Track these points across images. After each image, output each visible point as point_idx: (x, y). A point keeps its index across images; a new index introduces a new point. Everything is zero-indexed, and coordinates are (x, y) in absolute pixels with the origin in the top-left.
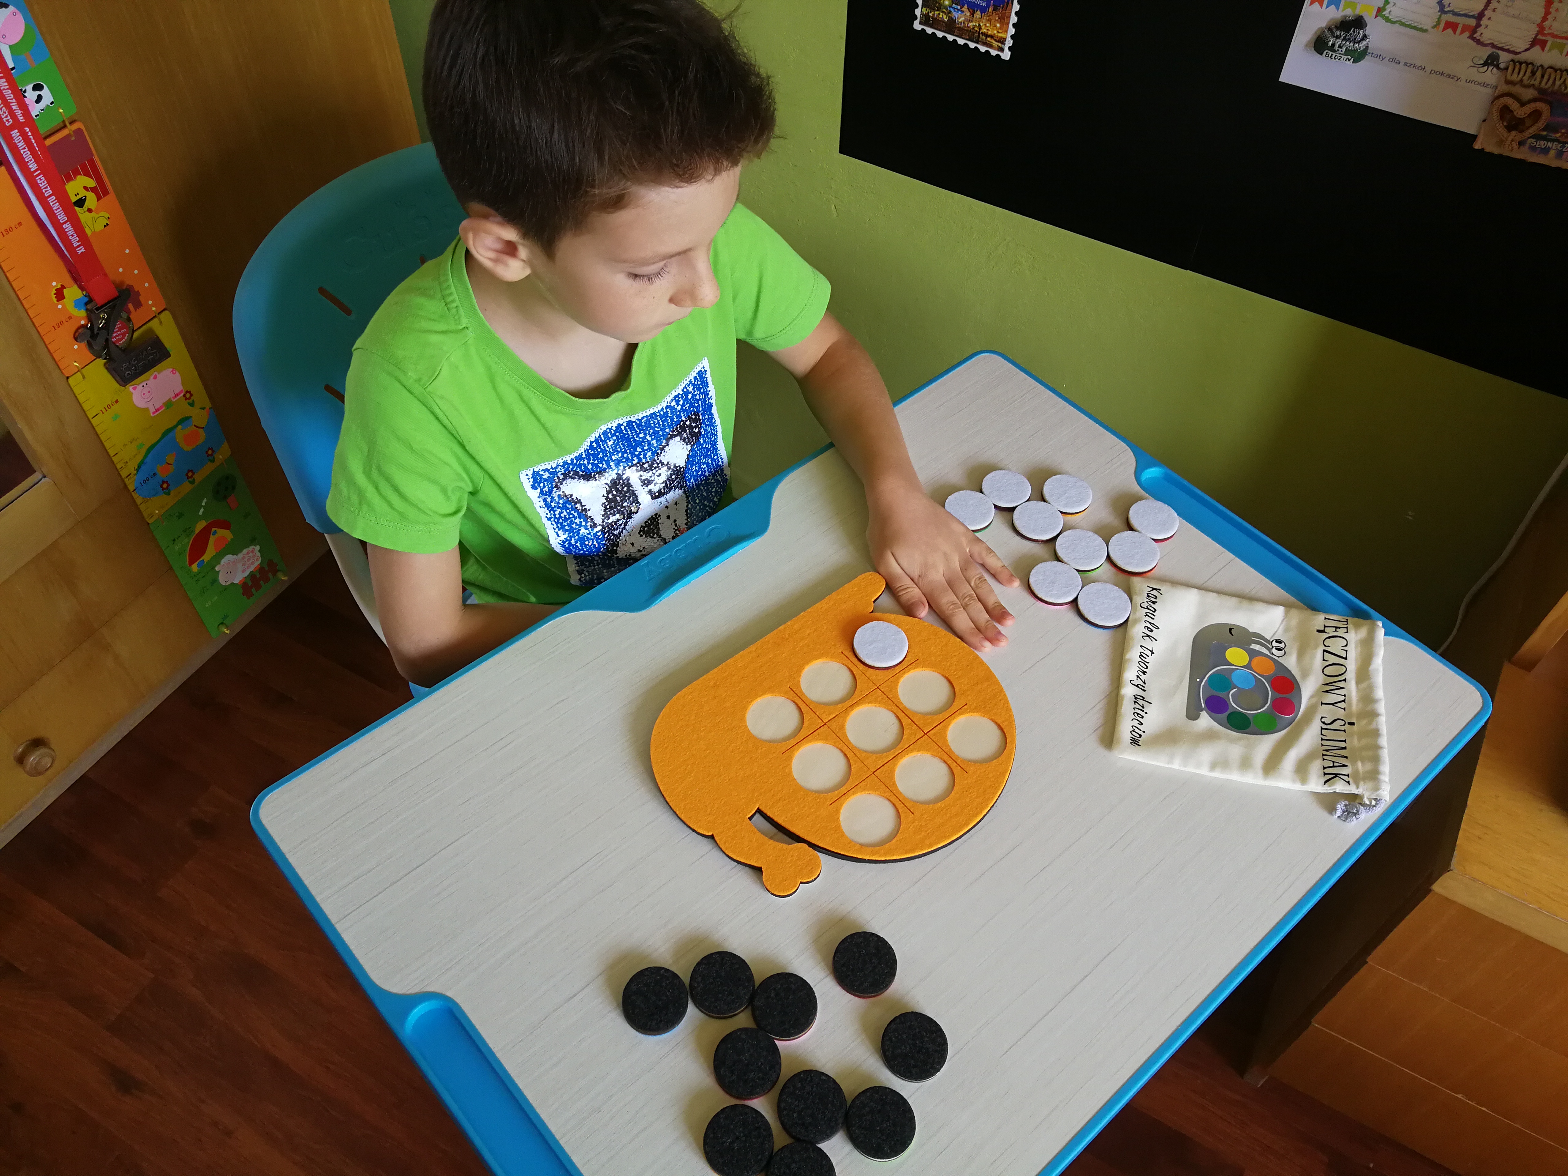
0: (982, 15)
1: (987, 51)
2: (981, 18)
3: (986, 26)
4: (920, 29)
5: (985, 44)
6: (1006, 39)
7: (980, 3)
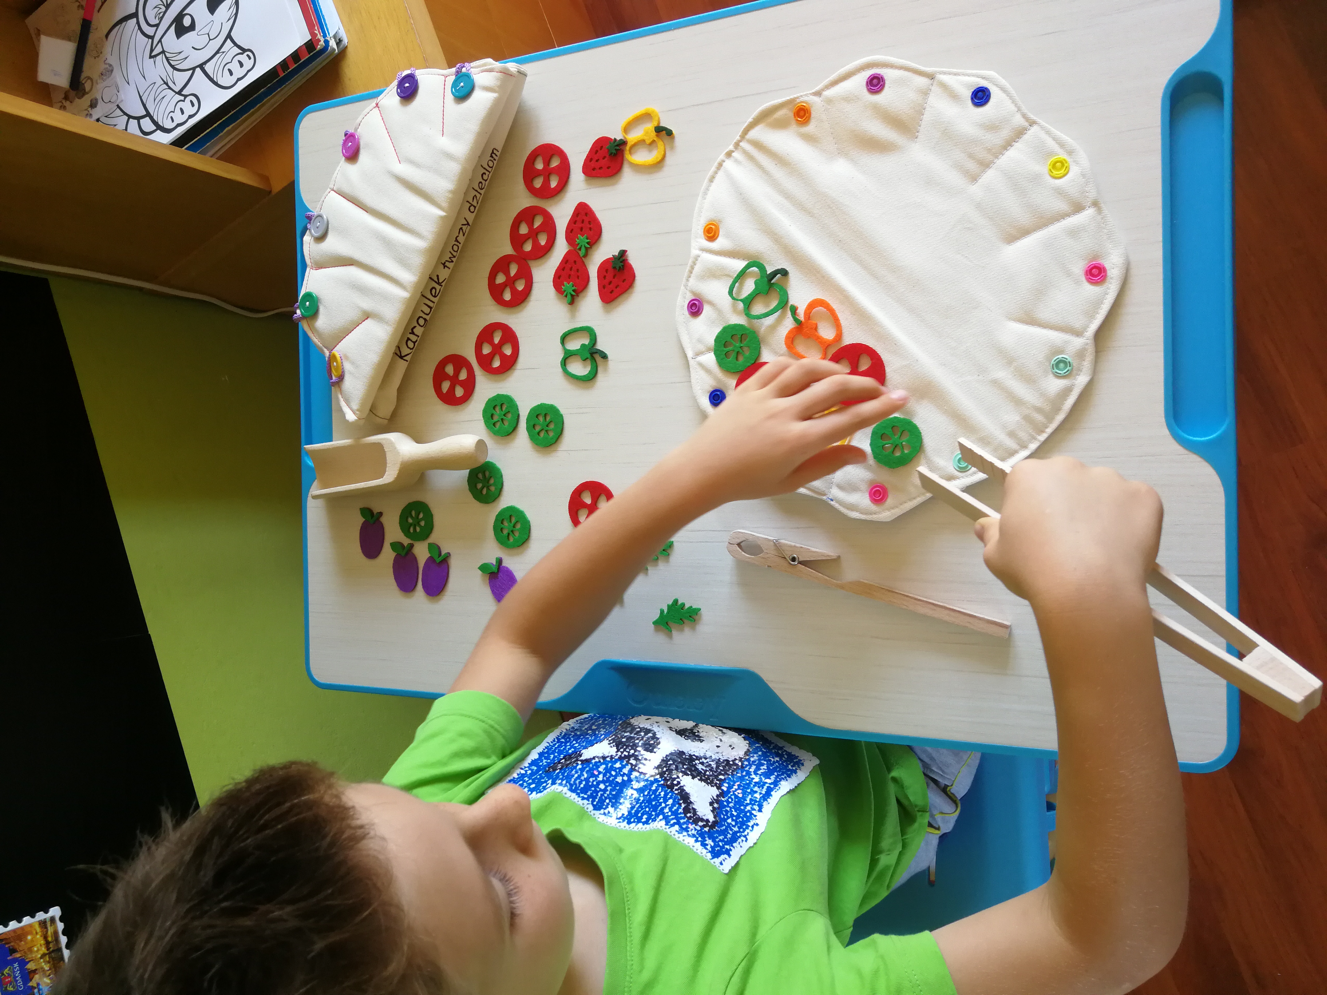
0: (30, 961)
1: (64, 934)
2: (33, 960)
3: (38, 950)
5: (57, 940)
6: (39, 921)
7: (18, 971)
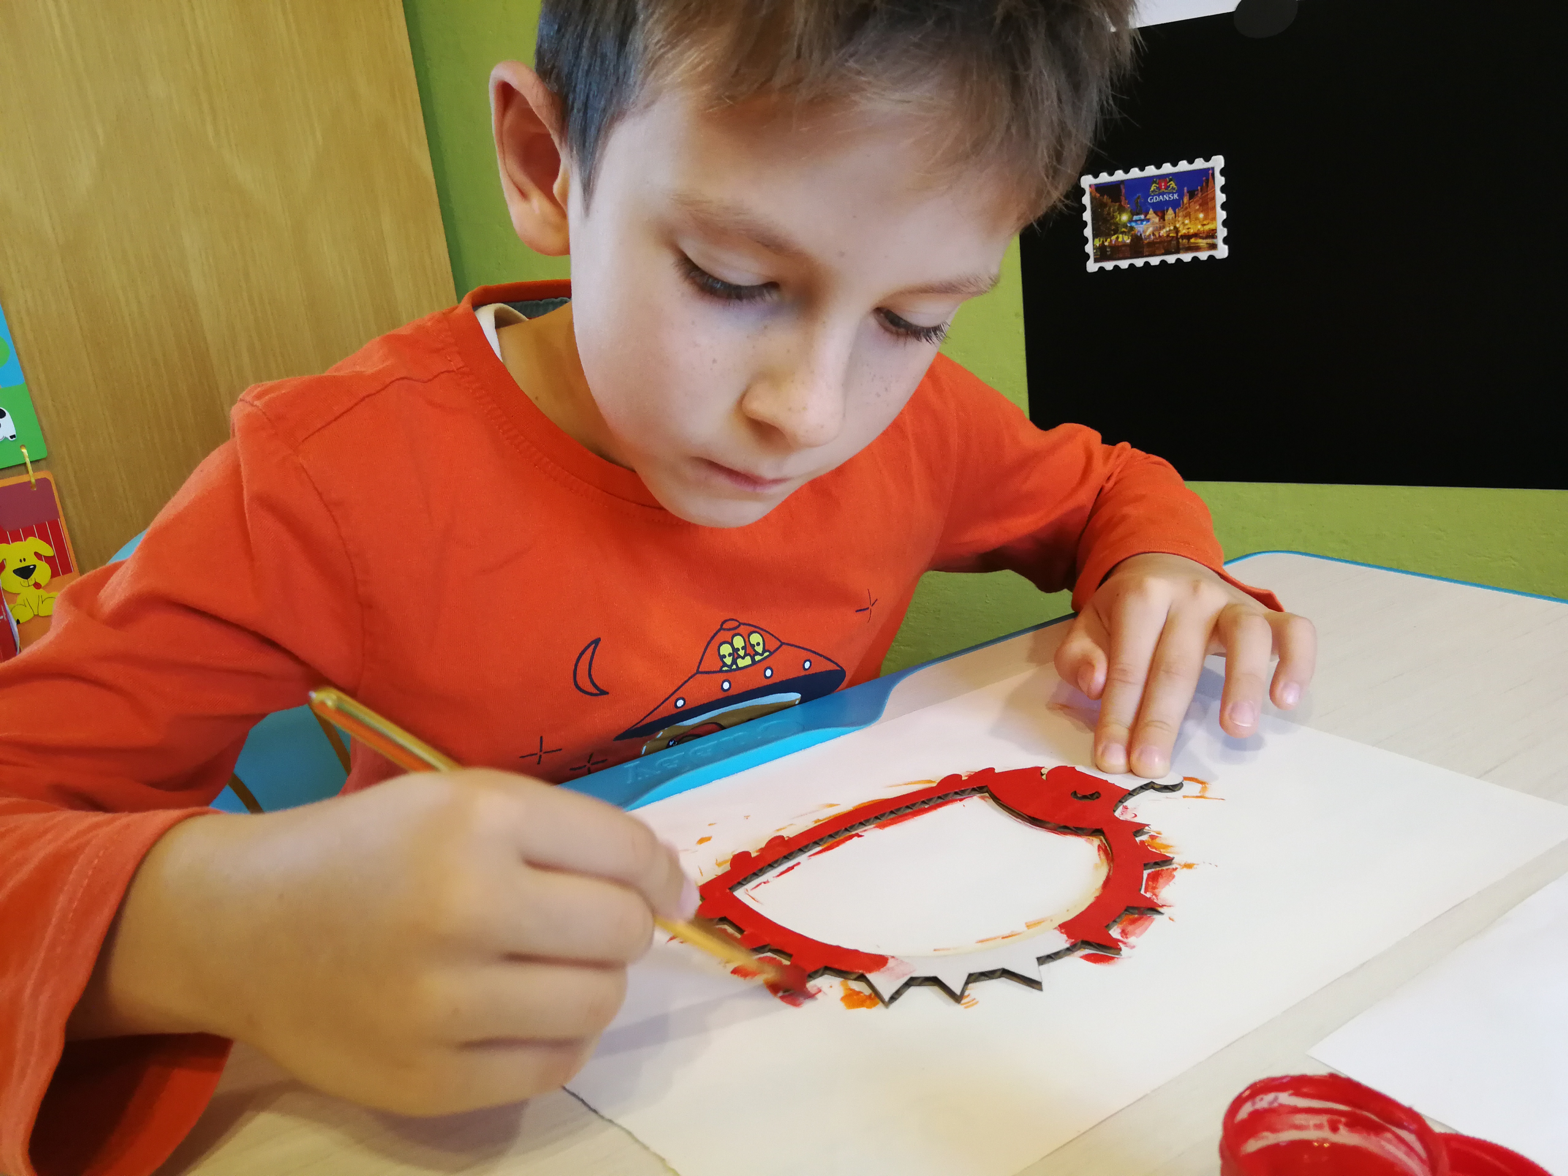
4: (1096, 270)
